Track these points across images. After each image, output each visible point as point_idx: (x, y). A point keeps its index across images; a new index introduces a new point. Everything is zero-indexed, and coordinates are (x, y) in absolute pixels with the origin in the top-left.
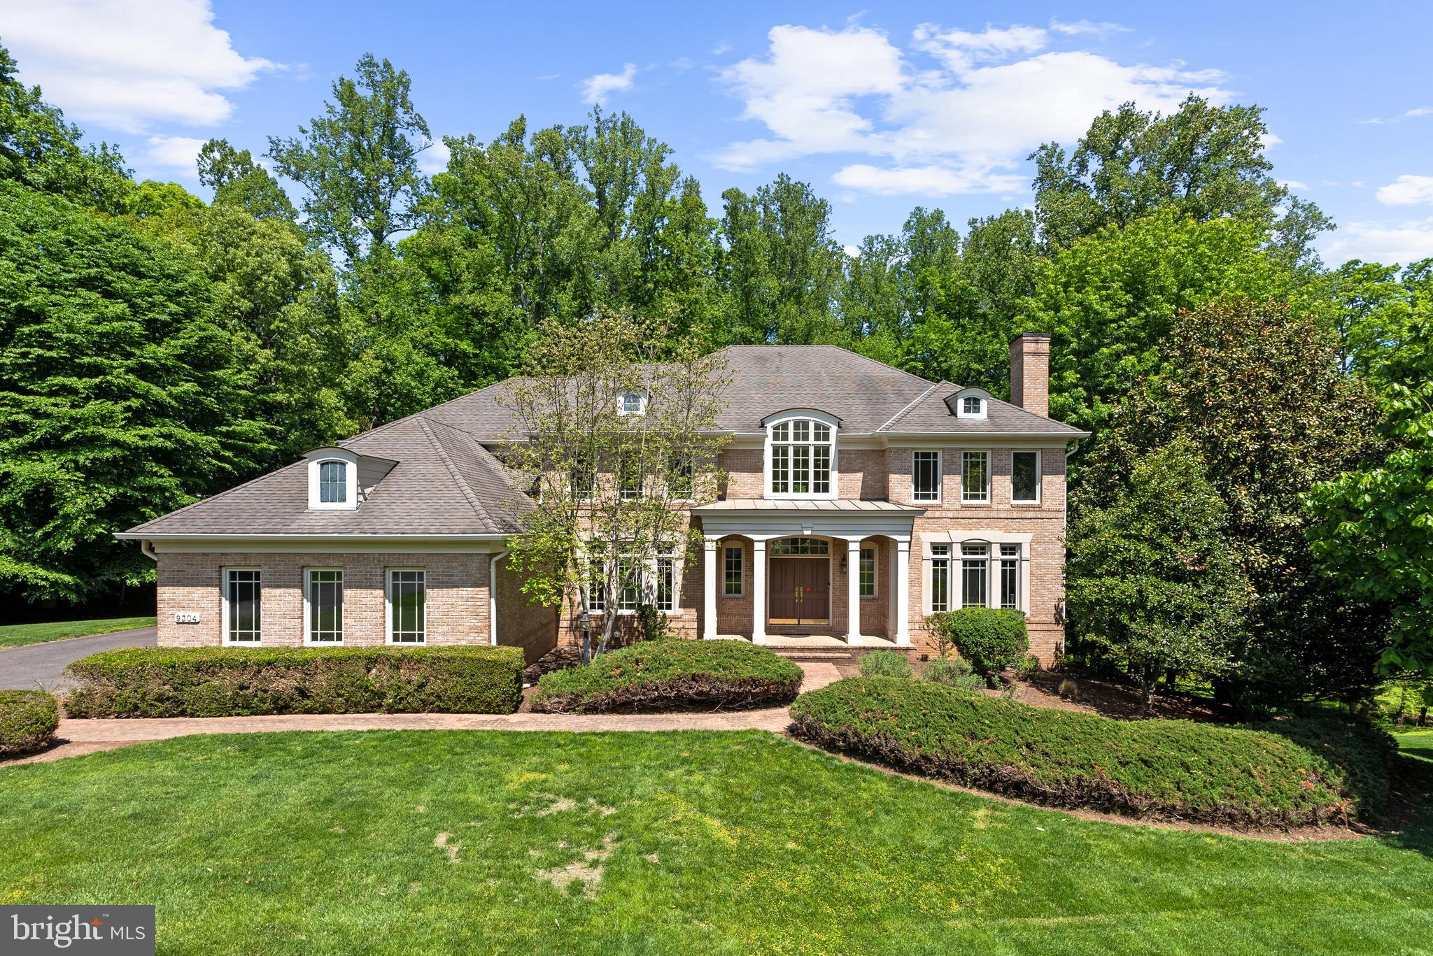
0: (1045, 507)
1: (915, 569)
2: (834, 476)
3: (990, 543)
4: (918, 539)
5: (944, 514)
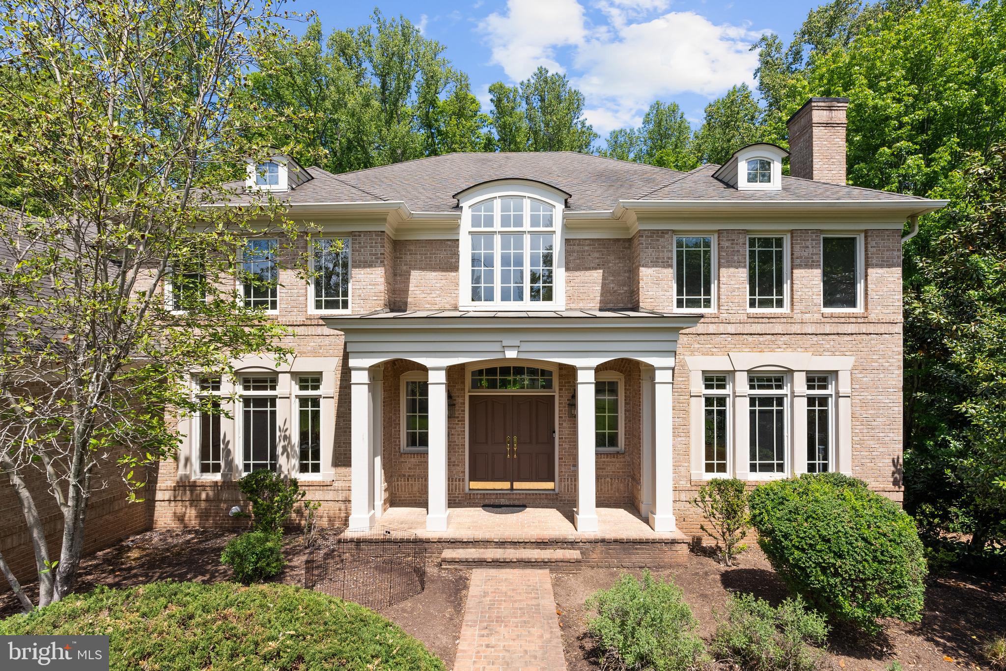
0: (872, 317)
1: (680, 410)
3: (791, 372)
4: (684, 365)
5: (722, 328)
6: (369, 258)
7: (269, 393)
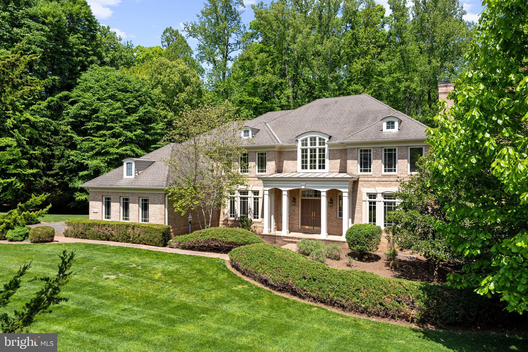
1: (359, 205)
2: (327, 161)
4: (361, 191)
5: (373, 179)
6: (271, 158)
7: (246, 196)
